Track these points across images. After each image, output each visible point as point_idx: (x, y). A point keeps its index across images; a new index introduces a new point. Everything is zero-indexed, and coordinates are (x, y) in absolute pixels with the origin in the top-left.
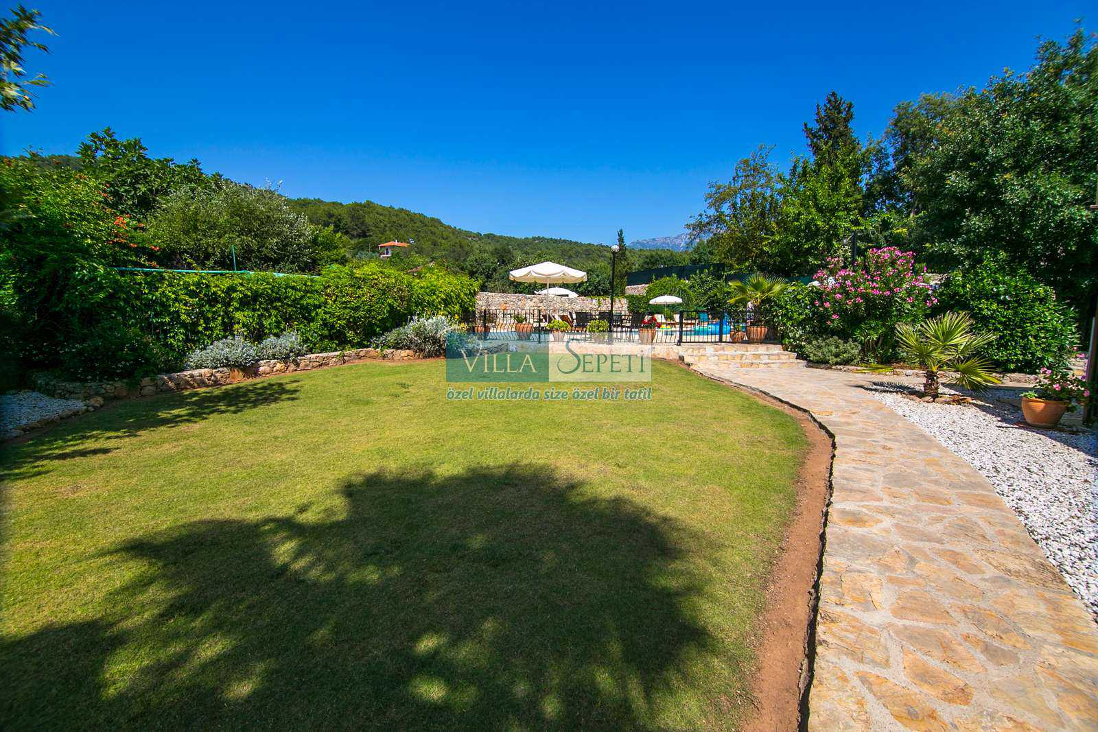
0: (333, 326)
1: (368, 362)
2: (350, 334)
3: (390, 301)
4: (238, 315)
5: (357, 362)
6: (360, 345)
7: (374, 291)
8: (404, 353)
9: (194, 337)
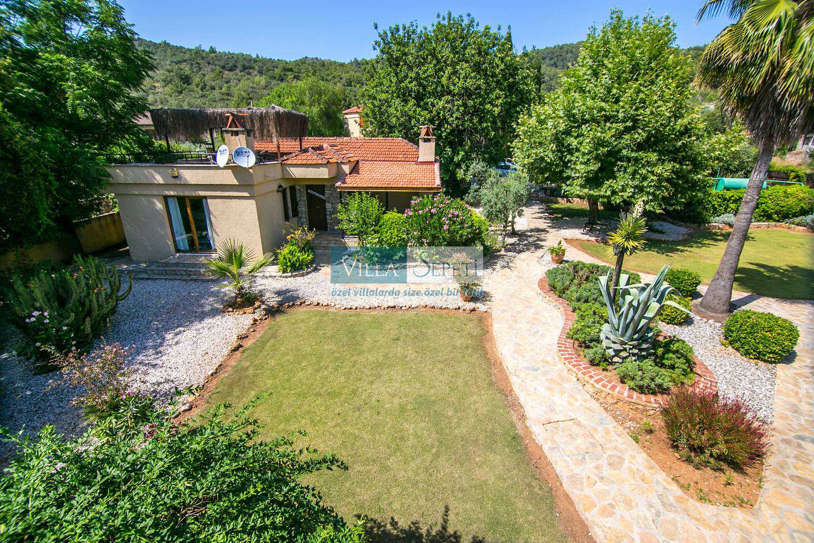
0: (767, 212)
1: (780, 229)
2: (775, 216)
3: (802, 205)
4: (731, 205)
5: (775, 228)
6: (778, 221)
7: (795, 199)
8: (801, 228)
9: (716, 212)
